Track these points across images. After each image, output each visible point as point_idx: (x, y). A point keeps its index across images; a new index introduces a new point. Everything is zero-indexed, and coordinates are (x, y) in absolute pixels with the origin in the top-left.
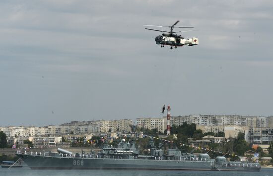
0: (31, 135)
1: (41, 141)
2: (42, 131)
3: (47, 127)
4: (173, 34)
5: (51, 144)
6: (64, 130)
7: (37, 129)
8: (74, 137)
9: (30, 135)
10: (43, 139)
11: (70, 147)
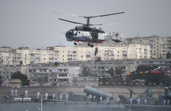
0: (24, 63)
1: (43, 74)
2: (42, 57)
3: (52, 49)
4: (90, 27)
5: (61, 80)
6: (84, 54)
7: (34, 52)
8: (103, 68)
9: (21, 62)
10: (45, 70)
11: (99, 85)
